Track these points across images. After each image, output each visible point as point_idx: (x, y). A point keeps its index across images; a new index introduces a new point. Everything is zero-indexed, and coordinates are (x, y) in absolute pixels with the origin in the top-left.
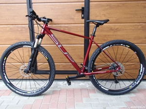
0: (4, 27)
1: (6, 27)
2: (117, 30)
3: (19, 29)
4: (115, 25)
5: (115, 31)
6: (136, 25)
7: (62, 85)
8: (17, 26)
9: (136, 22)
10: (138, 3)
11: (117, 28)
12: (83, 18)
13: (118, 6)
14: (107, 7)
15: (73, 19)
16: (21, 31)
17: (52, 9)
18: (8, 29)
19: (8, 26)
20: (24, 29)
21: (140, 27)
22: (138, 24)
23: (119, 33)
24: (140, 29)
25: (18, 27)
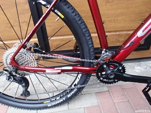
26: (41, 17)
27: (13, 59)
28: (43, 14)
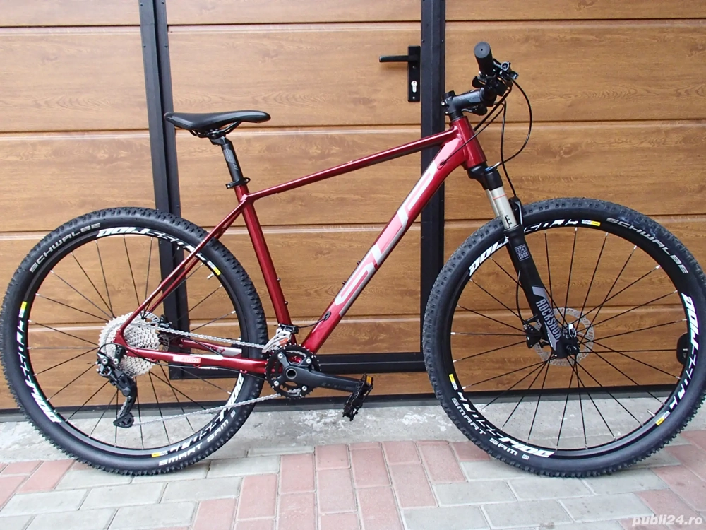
0: (24, 144)
1: (34, 145)
2: (573, 153)
3: (102, 155)
4: (562, 132)
5: (563, 161)
6: (658, 131)
7: (318, 426)
8: (87, 136)
9: (656, 114)
10: (662, 30)
11: (575, 147)
12: (413, 97)
13: (576, 42)
14: (524, 48)
15: (366, 101)
16: (111, 160)
17: (266, 54)
18: (43, 153)
19: (45, 137)
20: (123, 154)
21: (674, 139)
22: (668, 126)
23: (580, 168)
24: (677, 150)
25: (93, 143)
26: (179, 264)
27: (121, 332)
28: (183, 260)
